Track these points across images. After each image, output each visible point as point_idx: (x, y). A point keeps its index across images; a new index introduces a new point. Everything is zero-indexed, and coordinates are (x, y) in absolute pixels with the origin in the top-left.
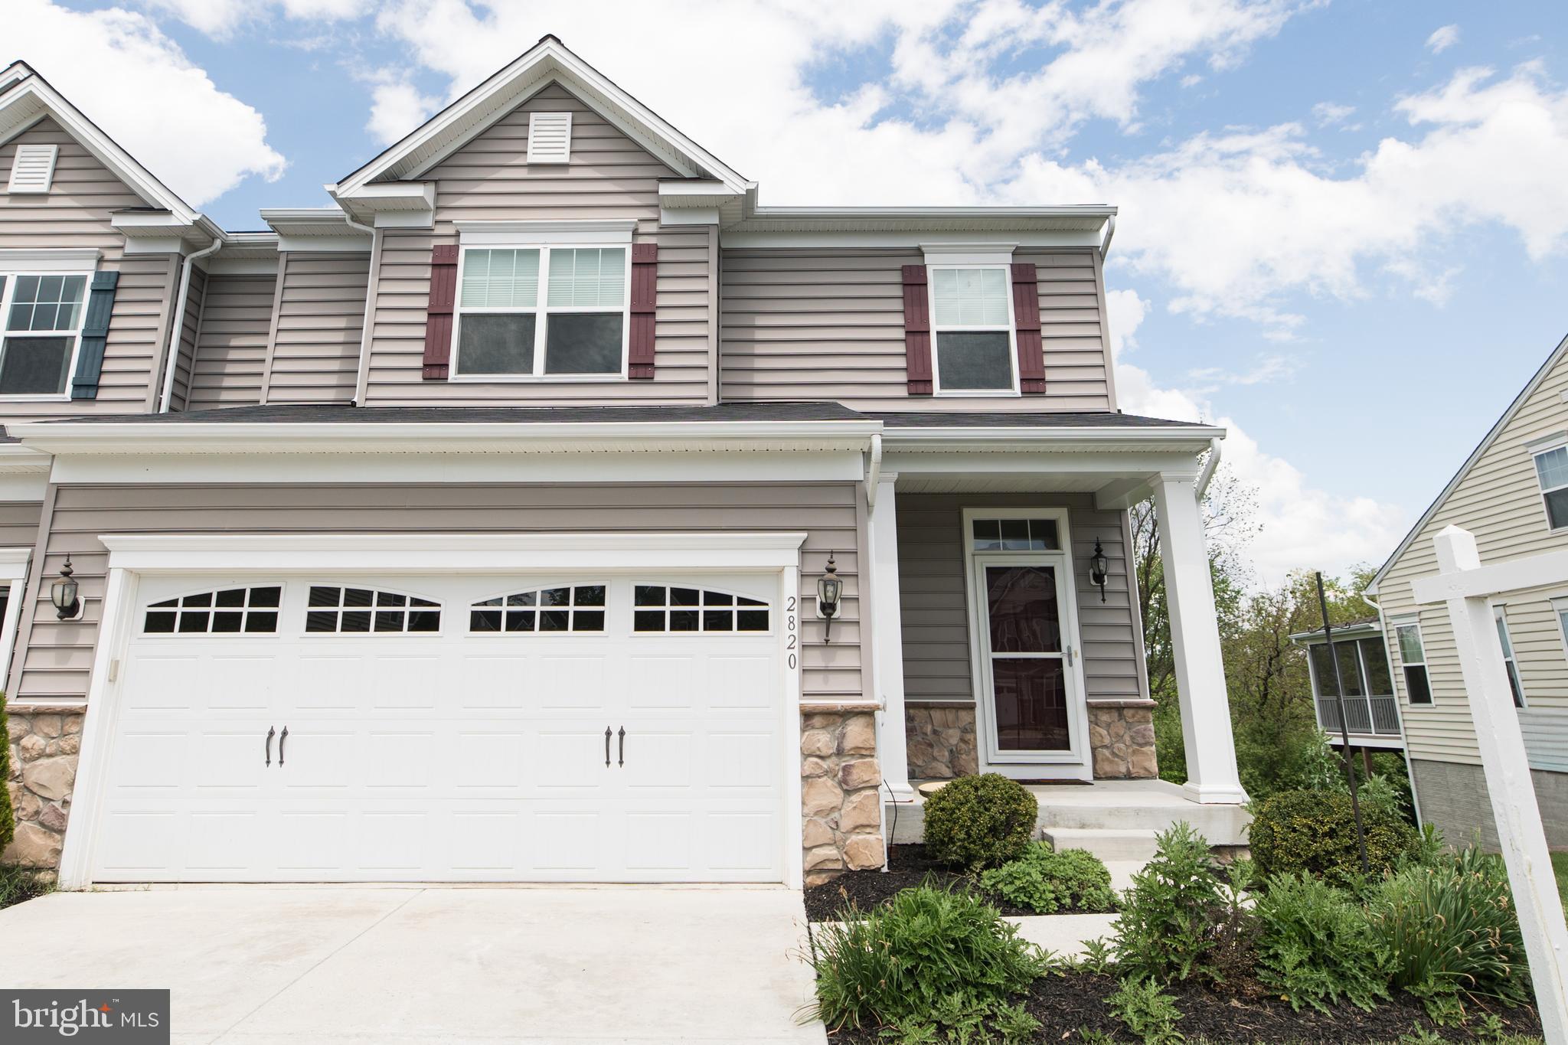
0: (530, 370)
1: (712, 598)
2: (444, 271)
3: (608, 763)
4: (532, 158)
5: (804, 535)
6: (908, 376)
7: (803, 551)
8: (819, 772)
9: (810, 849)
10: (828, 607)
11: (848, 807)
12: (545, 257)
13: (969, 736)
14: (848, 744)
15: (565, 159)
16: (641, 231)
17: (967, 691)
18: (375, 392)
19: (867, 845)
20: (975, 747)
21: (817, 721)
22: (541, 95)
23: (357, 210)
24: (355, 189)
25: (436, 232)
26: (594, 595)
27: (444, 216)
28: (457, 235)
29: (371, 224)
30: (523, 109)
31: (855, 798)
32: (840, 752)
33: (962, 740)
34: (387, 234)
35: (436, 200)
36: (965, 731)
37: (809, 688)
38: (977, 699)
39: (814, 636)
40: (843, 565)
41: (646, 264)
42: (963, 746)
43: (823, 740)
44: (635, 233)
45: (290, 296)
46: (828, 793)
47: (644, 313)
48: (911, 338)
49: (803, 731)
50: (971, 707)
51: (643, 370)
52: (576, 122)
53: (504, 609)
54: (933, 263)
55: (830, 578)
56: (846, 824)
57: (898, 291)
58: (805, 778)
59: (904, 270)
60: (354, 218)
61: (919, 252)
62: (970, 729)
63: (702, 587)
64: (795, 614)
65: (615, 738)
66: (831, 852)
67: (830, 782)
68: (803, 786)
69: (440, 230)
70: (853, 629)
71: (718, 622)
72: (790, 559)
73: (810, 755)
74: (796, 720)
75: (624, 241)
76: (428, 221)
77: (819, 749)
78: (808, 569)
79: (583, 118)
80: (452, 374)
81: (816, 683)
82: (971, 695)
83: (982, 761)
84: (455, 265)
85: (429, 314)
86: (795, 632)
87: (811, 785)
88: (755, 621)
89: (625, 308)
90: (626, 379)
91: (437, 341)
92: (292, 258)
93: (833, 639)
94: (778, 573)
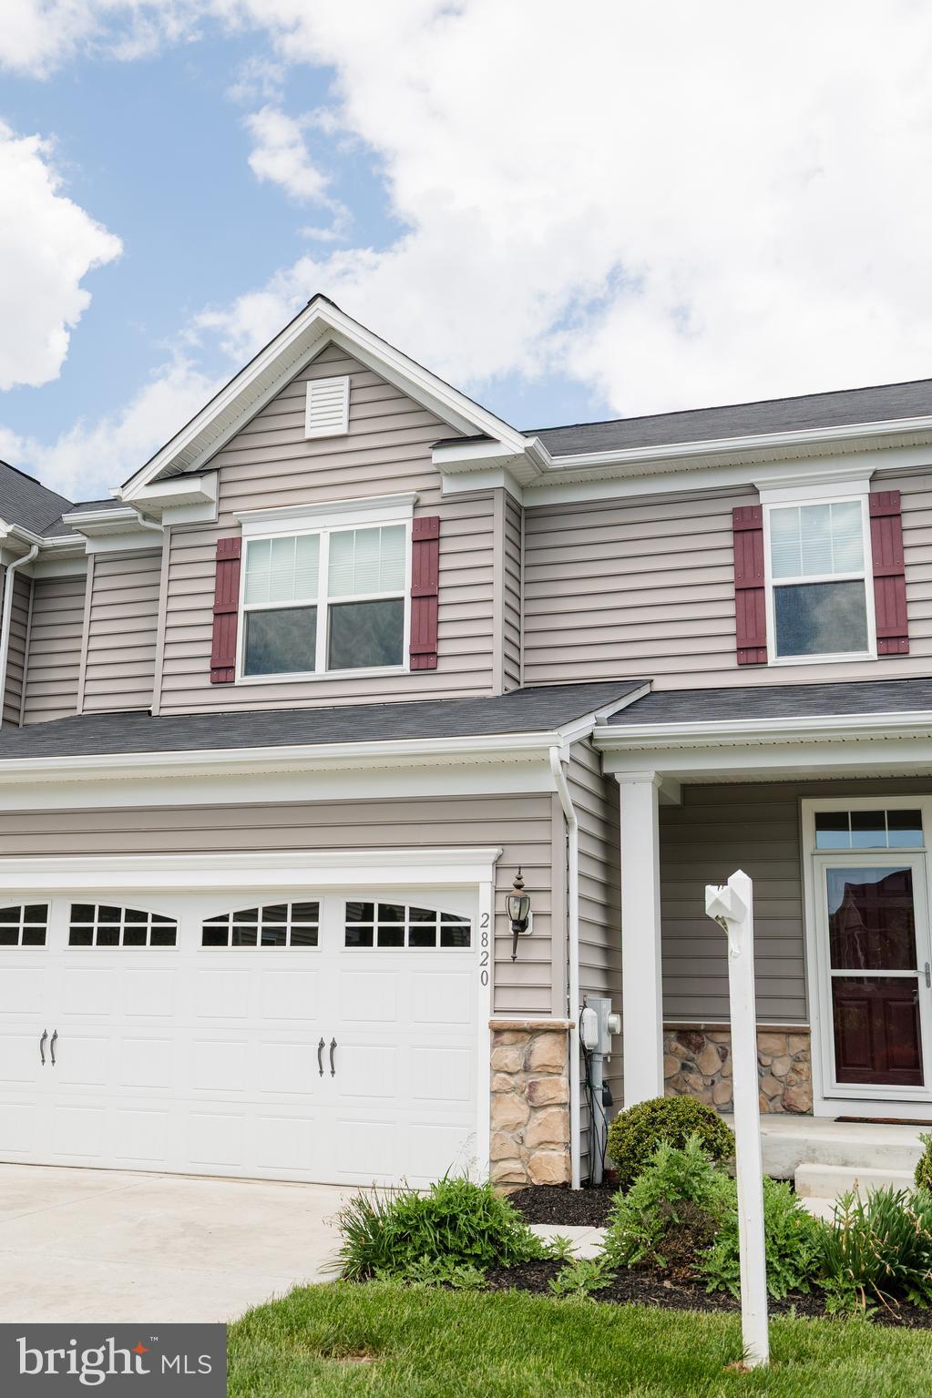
0: (310, 667)
1: (418, 914)
2: (228, 565)
3: (321, 1072)
4: (310, 433)
5: (496, 850)
6: (738, 641)
7: (498, 866)
8: (506, 1088)
9: (496, 1161)
10: (521, 925)
11: (533, 1124)
12: (325, 541)
13: (800, 1066)
14: (535, 1061)
15: (343, 430)
16: (421, 503)
17: (801, 1014)
18: (170, 699)
19: (550, 1161)
20: (809, 1079)
21: (507, 1037)
22: (320, 359)
23: (147, 510)
24: (139, 491)
25: (220, 525)
26: (308, 911)
27: (226, 506)
28: (240, 526)
29: (159, 521)
30: (300, 378)
31: (541, 1115)
32: (527, 1069)
33: (794, 1070)
34: (175, 531)
35: (219, 490)
36: (797, 1060)
37: (499, 1005)
38: (813, 1025)
39: (505, 952)
40: (530, 881)
41: (427, 538)
42: (794, 1076)
43: (512, 1056)
44: (416, 506)
45: (99, 599)
46: (515, 1109)
47: (426, 596)
48: (741, 594)
49: (493, 1046)
50: (805, 1033)
51: (426, 658)
52: (354, 385)
53: (231, 924)
54: (769, 501)
55: (521, 894)
56: (531, 1140)
57: (728, 540)
58: (494, 1093)
59: (737, 513)
60: (145, 517)
61: (753, 490)
62: (803, 1058)
63: (408, 903)
64: (488, 930)
65: (327, 1048)
66: (515, 1166)
67: (517, 1098)
68: (491, 1102)
69: (224, 522)
70: (545, 944)
71: (423, 938)
72: (484, 875)
73: (498, 1071)
74: (487, 1036)
75: (404, 516)
76: (211, 514)
77: (506, 1065)
78: (501, 886)
79: (361, 380)
80: (239, 678)
81: (508, 1000)
82: (805, 1018)
83: (817, 1096)
84: (238, 560)
85: (215, 614)
86: (489, 949)
87: (499, 1101)
88: (457, 937)
89: (406, 592)
90: (408, 672)
91: (223, 641)
92: (100, 560)
93: (520, 956)
94: (473, 888)
